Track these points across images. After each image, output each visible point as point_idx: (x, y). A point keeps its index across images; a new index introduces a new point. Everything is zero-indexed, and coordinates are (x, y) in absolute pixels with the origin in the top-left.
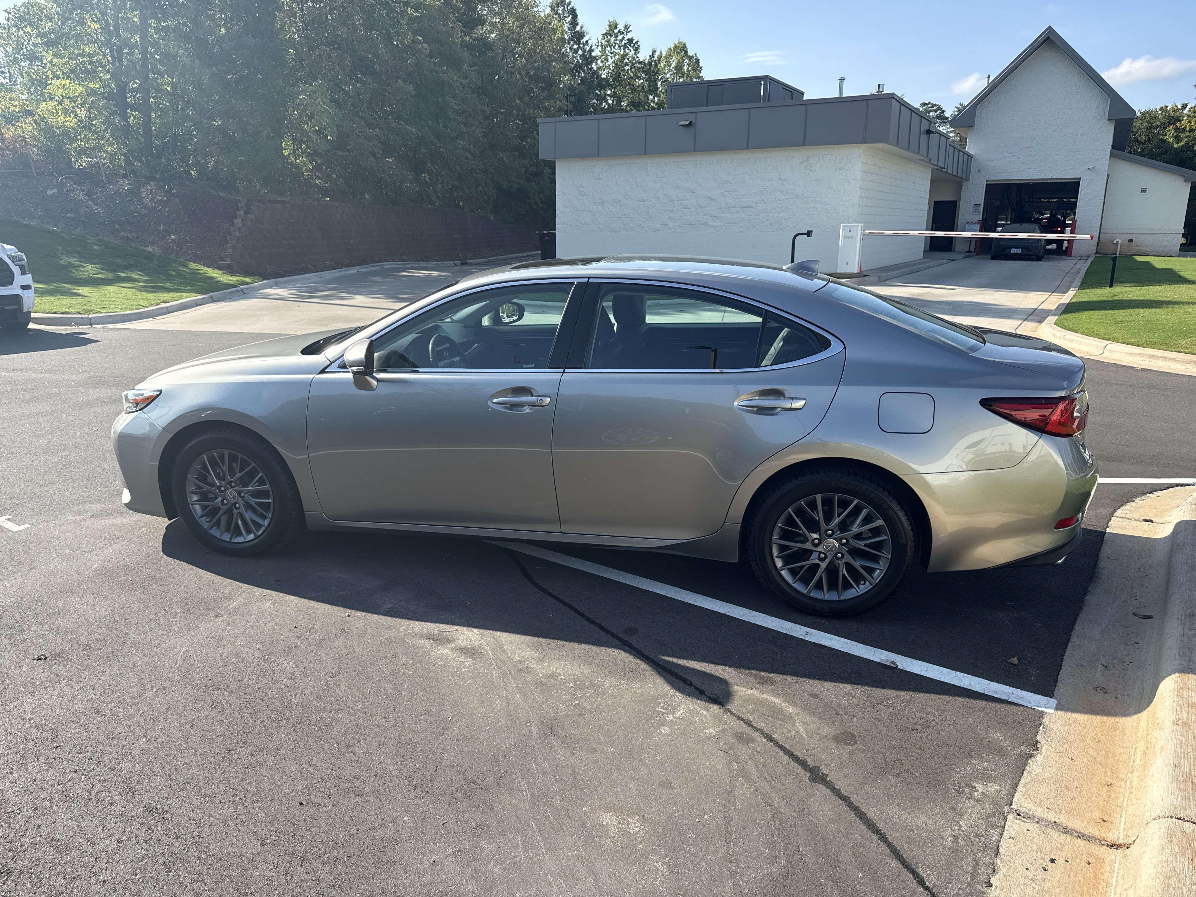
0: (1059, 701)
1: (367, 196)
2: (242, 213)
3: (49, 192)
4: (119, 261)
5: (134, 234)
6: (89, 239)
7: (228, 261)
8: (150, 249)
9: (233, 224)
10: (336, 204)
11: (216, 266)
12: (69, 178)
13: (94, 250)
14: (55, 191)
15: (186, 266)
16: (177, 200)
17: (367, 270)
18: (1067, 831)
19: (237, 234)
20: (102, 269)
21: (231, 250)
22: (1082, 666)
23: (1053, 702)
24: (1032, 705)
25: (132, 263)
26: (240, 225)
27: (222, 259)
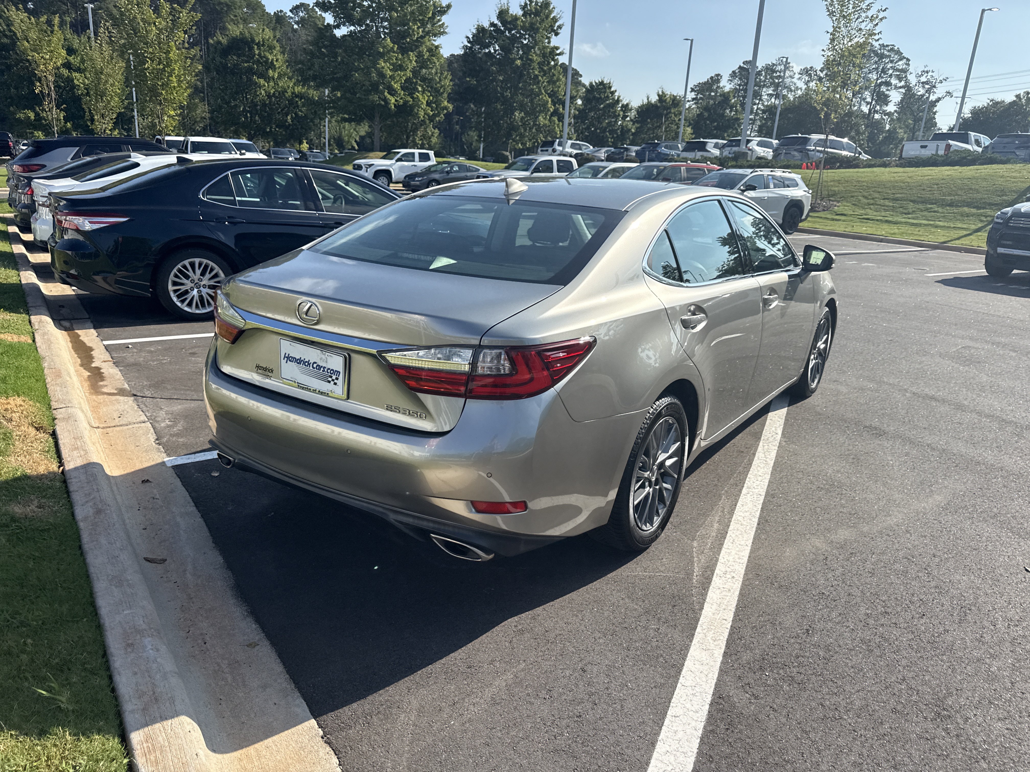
0: (167, 467)
18: (121, 426)
22: (171, 492)
23: (169, 465)
24: (179, 458)
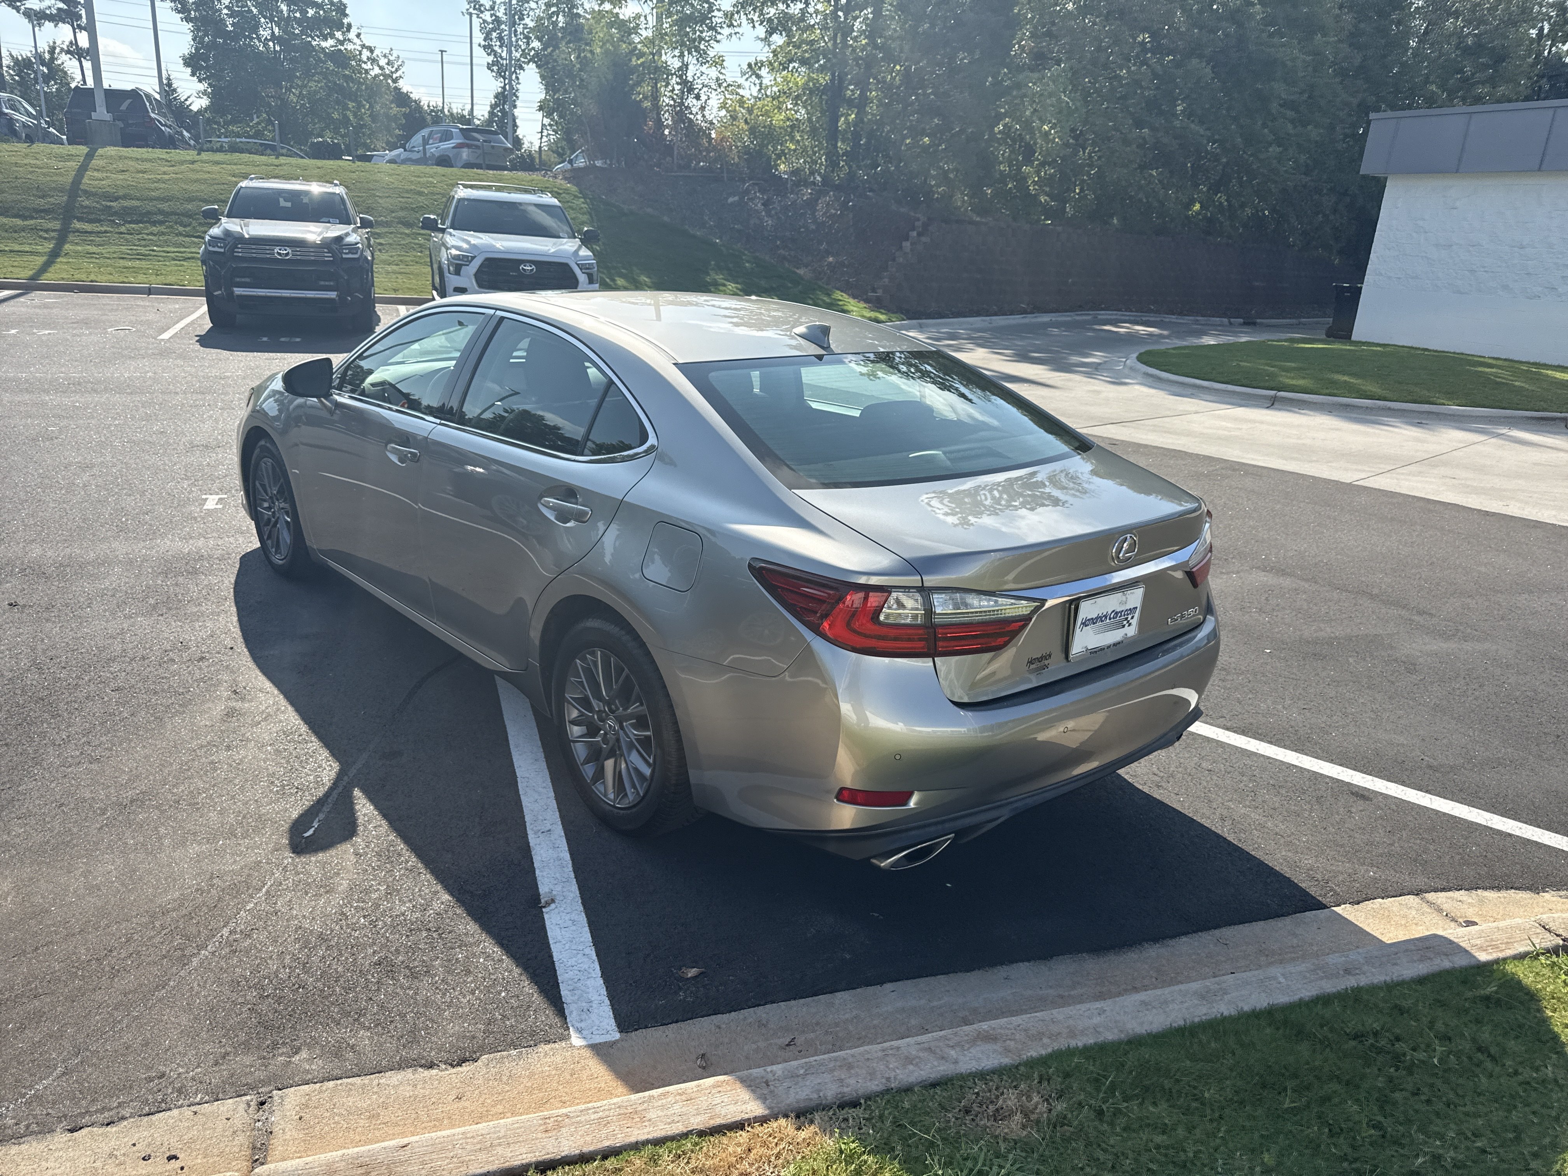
1: (1115, 221)
2: (915, 234)
3: (731, 200)
4: (763, 283)
5: (792, 253)
6: (745, 255)
7: (880, 293)
8: (801, 272)
9: (901, 247)
10: (1059, 229)
11: (865, 297)
12: (757, 184)
13: (745, 267)
14: (736, 198)
15: (829, 295)
16: (851, 216)
17: (1069, 319)
19: (901, 260)
20: (741, 290)
21: (886, 280)
25: (774, 286)
26: (908, 250)
27: (874, 290)
